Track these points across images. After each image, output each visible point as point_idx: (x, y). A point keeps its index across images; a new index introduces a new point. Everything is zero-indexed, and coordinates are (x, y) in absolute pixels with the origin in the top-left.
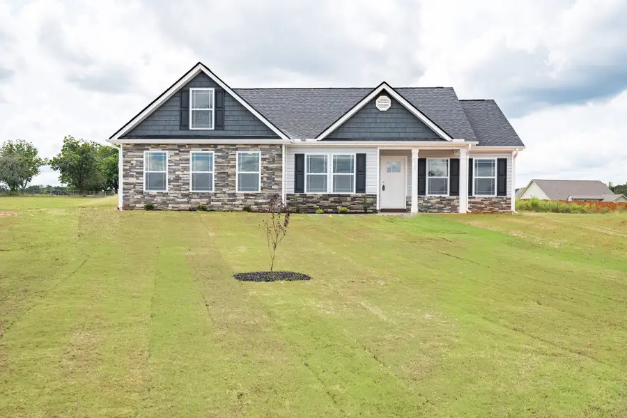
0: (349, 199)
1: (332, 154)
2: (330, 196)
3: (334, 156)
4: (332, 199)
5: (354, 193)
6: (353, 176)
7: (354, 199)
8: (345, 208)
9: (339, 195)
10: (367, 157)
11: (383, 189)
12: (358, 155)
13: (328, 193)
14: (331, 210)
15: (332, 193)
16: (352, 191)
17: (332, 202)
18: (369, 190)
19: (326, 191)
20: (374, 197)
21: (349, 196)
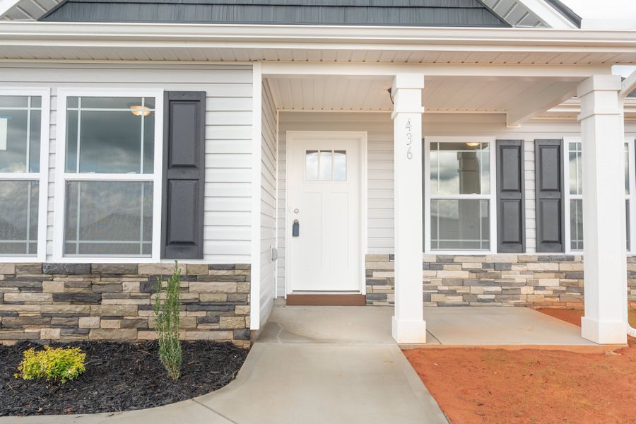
0: (131, 285)
1: (64, 93)
2: (53, 271)
3: (72, 101)
4: (58, 285)
5: (153, 259)
6: (149, 185)
7: (151, 284)
8: (115, 324)
9: (89, 270)
10: (211, 104)
11: (296, 232)
12: (173, 100)
13: (40, 258)
14: (55, 334)
15: (58, 258)
16: (148, 250)
17: (57, 298)
18: (218, 249)
19: (34, 250)
20: (240, 273)
21: (133, 270)
